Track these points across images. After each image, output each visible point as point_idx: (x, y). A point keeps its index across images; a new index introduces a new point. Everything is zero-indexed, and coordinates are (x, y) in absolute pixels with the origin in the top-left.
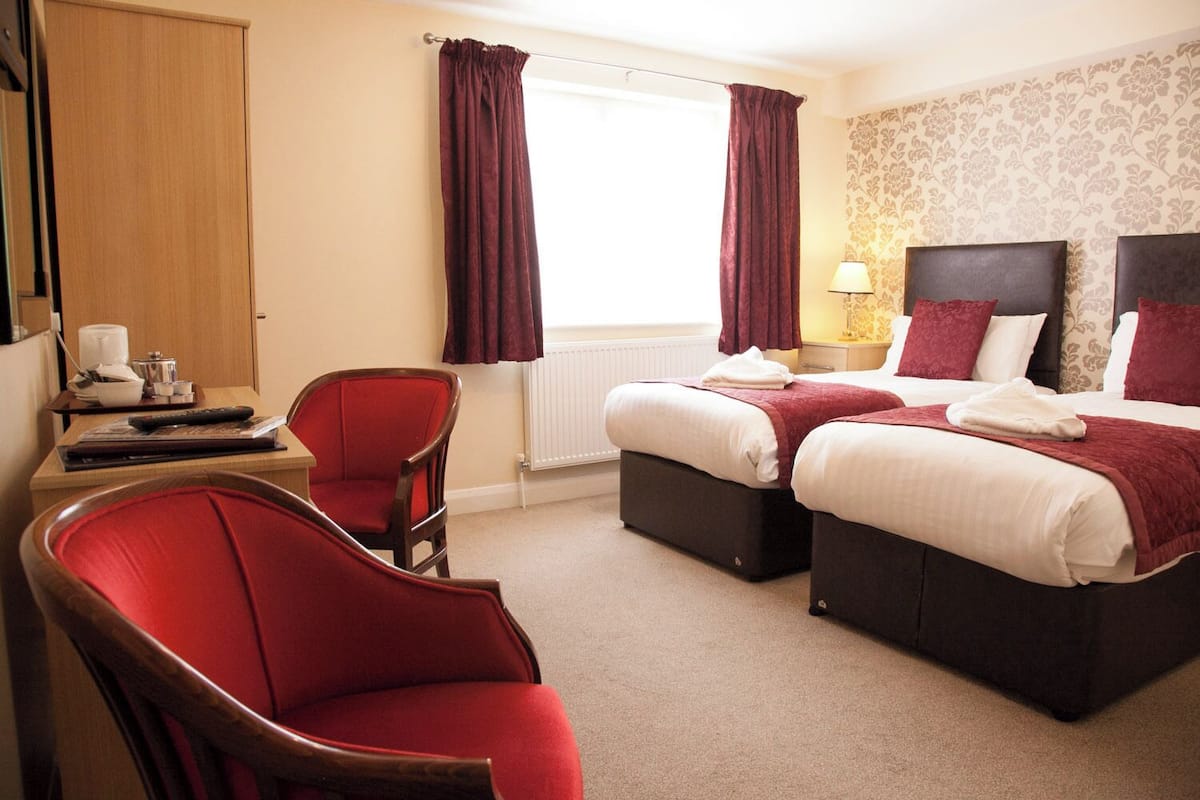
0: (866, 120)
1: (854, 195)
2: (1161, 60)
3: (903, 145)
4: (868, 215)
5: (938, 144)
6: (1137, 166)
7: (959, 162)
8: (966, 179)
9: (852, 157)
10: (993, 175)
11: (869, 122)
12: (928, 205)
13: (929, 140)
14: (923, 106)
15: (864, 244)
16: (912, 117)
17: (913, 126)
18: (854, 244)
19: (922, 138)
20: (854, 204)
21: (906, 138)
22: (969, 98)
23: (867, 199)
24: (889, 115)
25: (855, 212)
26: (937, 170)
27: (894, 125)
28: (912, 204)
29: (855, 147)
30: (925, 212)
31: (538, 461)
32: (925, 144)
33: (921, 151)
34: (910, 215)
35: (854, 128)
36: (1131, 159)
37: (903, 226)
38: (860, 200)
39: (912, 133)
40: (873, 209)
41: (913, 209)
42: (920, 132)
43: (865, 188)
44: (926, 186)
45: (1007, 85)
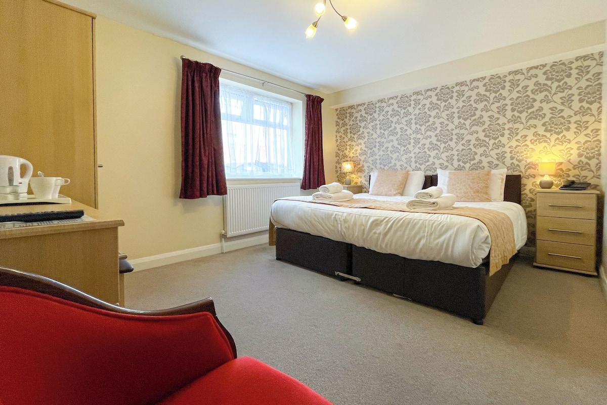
0: (342, 109)
1: (339, 135)
2: (450, 87)
3: (357, 117)
4: (344, 142)
5: (370, 117)
6: (443, 123)
7: (378, 122)
8: (381, 128)
9: (337, 122)
10: (391, 127)
11: (344, 110)
12: (367, 137)
13: (366, 116)
14: (364, 104)
15: (343, 151)
16: (360, 108)
17: (361, 111)
18: (339, 152)
19: (364, 115)
20: (339, 138)
21: (358, 115)
22: (381, 101)
23: (343, 136)
24: (351, 107)
25: (339, 141)
26: (370, 126)
27: (353, 111)
28: (360, 137)
29: (338, 118)
30: (366, 140)
31: (230, 233)
32: (365, 117)
33: (363, 119)
34: (360, 141)
35: (338, 112)
36: (441, 120)
37: (357, 145)
38: (341, 136)
39: (360, 113)
40: (346, 139)
41: (361, 139)
42: (363, 113)
43: (343, 132)
44: (366, 131)
45: (395, 97)
